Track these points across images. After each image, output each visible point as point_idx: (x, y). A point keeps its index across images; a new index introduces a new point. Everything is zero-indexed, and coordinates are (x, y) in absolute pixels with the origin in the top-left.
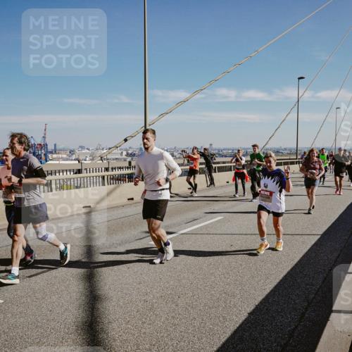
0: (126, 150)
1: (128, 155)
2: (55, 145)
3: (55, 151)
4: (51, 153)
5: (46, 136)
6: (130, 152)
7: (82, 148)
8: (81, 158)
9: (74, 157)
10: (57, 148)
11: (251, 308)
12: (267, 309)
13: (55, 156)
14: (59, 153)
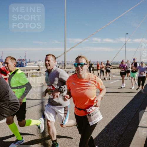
0: (57, 62)
1: (58, 64)
2: (29, 60)
3: (29, 62)
4: (28, 62)
5: (26, 56)
6: (59, 62)
7: (40, 61)
8: (39, 64)
9: (37, 64)
10: (30, 61)
11: (106, 125)
12: (112, 125)
13: (29, 64)
14: (31, 63)
